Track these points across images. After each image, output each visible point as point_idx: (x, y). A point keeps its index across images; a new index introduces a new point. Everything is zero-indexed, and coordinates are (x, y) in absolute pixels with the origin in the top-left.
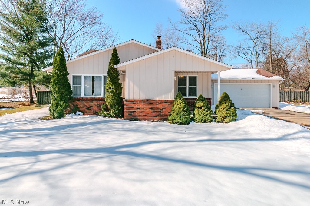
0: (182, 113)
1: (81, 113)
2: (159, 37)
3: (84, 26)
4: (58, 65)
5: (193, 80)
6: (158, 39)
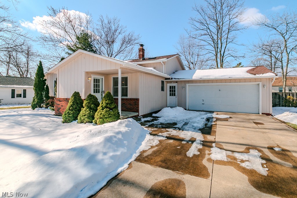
2: (142, 45)
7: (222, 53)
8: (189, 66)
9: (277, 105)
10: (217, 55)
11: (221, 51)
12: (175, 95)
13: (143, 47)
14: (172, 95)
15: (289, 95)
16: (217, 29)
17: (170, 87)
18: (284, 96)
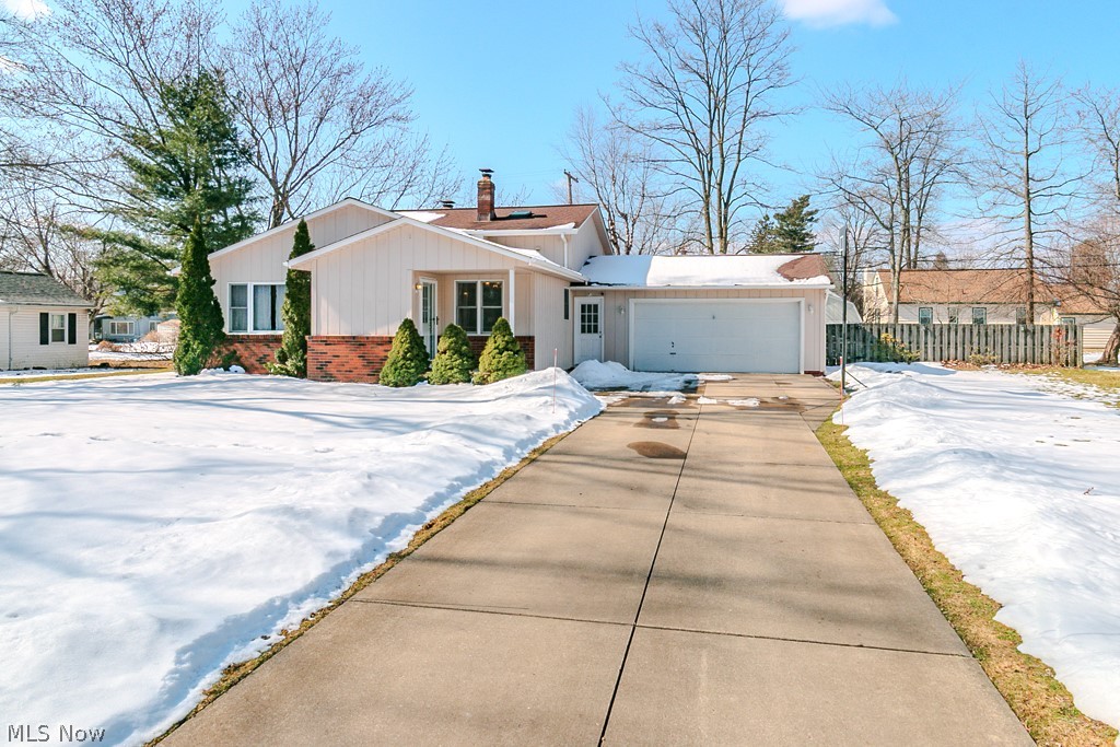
0: (402, 362)
1: (240, 368)
2: (487, 172)
3: (354, 133)
4: (189, 262)
5: (494, 293)
6: (482, 179)
7: (725, 189)
8: (612, 224)
9: (859, 358)
10: (708, 196)
11: (720, 184)
12: (596, 331)
13: (490, 176)
14: (589, 331)
15: (887, 331)
16: (710, 111)
17: (583, 307)
18: (875, 334)
